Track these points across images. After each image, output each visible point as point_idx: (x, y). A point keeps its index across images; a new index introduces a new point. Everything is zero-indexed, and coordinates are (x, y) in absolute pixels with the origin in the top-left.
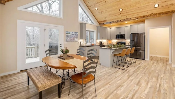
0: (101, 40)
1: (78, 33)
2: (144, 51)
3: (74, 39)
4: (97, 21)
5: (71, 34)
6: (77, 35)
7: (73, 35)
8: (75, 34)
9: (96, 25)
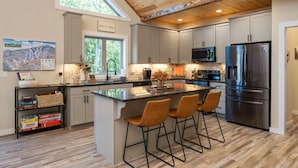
0: (147, 66)
1: (54, 43)
2: (267, 103)
3: (38, 63)
4: (132, 8)
5: (23, 48)
6: (53, 50)
7: (34, 50)
8: (44, 48)
9: (129, 20)
